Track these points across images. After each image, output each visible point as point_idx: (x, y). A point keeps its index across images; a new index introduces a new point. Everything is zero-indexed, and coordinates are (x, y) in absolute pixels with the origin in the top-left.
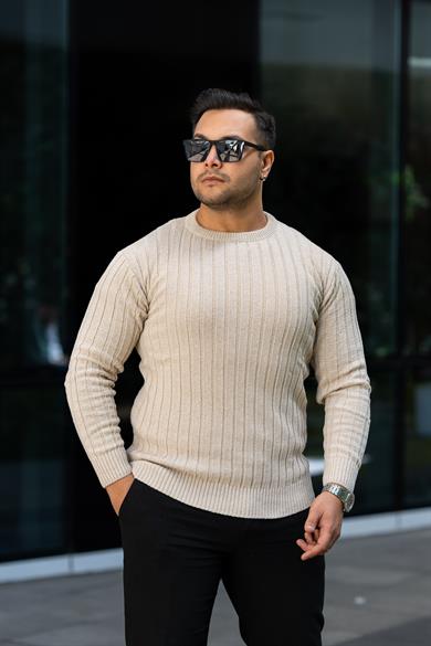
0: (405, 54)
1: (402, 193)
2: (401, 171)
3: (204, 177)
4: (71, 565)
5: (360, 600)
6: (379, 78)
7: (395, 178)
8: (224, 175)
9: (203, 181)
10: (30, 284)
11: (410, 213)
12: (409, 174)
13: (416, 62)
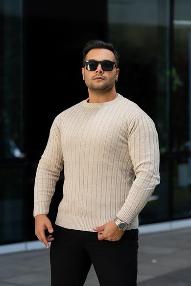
0: (172, 18)
1: (171, 80)
2: (171, 69)
3: (95, 77)
4: (26, 247)
5: (154, 261)
6: (160, 29)
7: (168, 73)
8: (104, 77)
9: (94, 79)
10: (7, 121)
11: (175, 88)
12: (174, 71)
13: (177, 22)
